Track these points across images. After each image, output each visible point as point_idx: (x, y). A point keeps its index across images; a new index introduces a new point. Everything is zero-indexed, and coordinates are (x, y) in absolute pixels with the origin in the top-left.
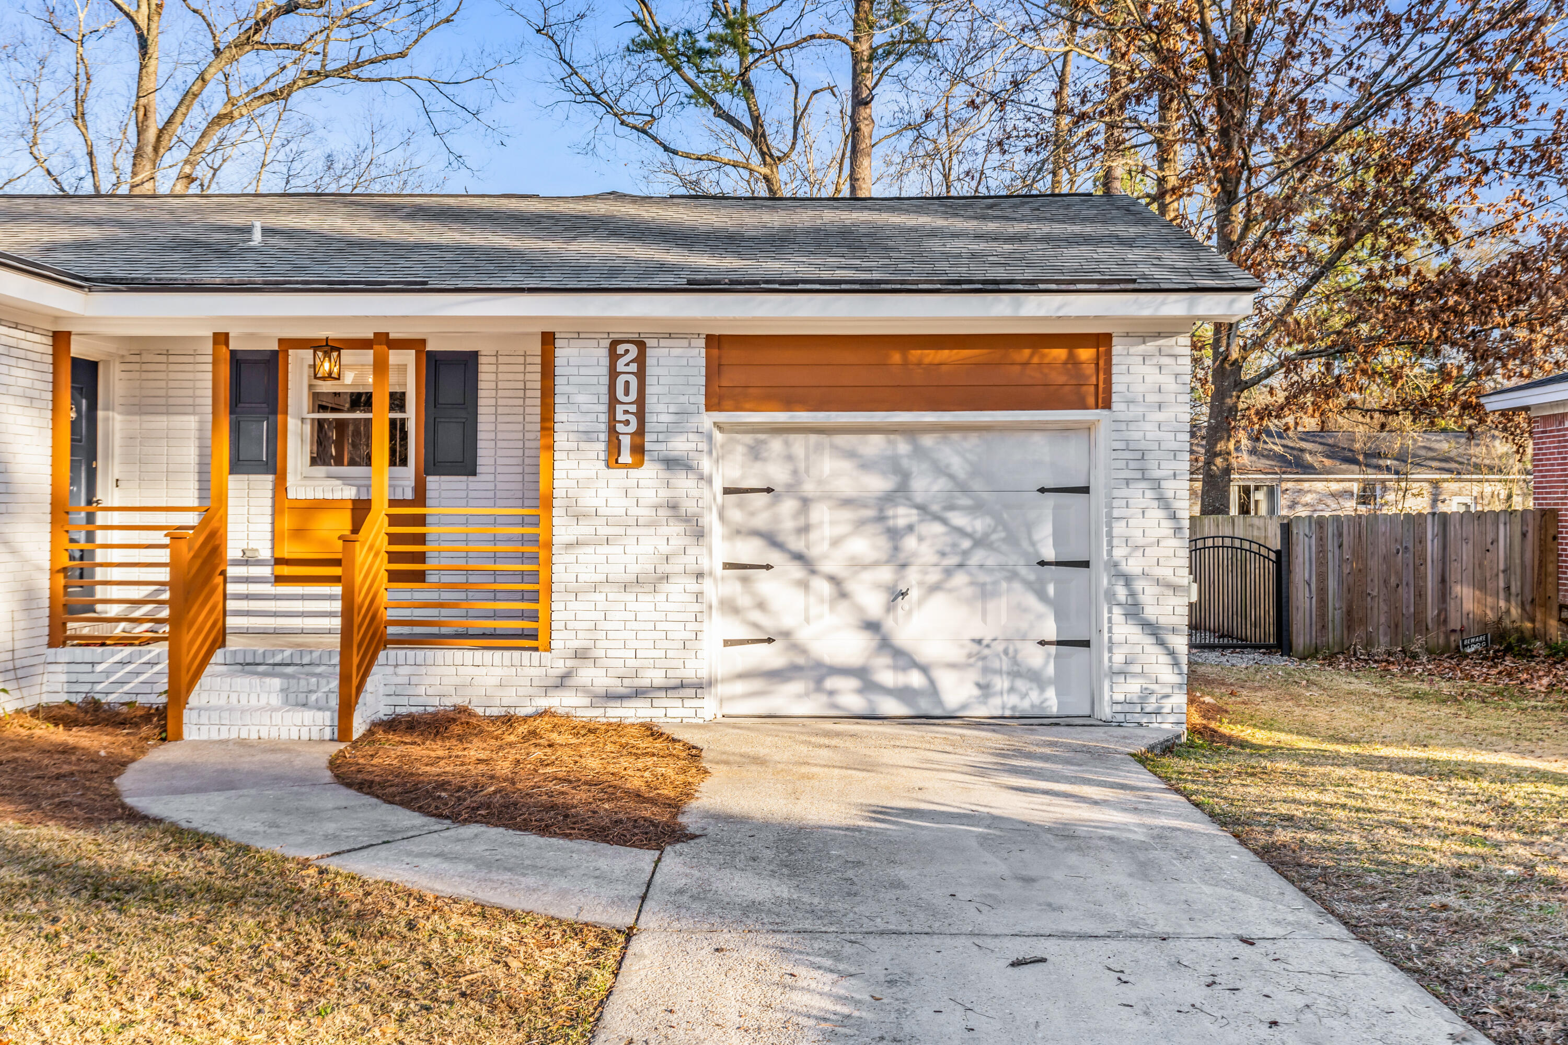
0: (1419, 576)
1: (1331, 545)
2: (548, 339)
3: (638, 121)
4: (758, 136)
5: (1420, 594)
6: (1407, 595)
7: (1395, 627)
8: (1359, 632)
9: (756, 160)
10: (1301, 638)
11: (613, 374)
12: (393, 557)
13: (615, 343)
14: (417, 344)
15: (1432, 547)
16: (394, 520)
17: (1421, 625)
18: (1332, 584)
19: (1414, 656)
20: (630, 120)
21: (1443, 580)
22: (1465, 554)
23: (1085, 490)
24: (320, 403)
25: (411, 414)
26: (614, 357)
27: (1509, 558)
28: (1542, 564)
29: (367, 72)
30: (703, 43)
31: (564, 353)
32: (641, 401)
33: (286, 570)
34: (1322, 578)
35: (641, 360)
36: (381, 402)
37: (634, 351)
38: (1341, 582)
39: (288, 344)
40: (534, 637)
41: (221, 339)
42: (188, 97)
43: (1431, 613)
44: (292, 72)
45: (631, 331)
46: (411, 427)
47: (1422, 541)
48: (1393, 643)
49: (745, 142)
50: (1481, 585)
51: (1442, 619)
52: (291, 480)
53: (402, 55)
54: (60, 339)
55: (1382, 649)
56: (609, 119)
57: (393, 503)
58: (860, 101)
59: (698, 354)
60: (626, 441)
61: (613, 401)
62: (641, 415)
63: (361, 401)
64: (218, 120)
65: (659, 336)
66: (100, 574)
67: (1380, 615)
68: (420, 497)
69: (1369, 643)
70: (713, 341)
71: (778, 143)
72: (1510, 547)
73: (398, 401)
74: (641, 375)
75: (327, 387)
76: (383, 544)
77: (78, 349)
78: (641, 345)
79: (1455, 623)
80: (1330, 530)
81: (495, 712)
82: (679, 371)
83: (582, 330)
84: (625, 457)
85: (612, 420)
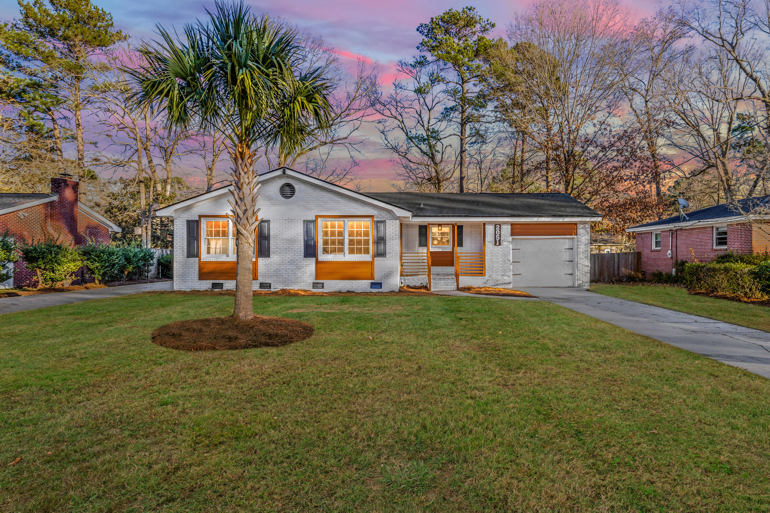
0: (614, 266)
1: (596, 259)
2: (484, 224)
5: (614, 269)
6: (611, 270)
7: (609, 276)
8: (602, 277)
11: (495, 230)
13: (496, 225)
15: (616, 260)
17: (614, 275)
18: (597, 267)
19: (613, 282)
21: (618, 266)
22: (623, 261)
23: (572, 249)
26: (495, 227)
27: (631, 262)
28: (638, 263)
31: (487, 227)
32: (500, 235)
34: (595, 266)
35: (500, 228)
39: (429, 224)
40: (482, 274)
43: (616, 273)
45: (498, 223)
47: (614, 258)
48: (609, 279)
50: (626, 268)
51: (618, 274)
58: (463, 151)
59: (509, 227)
60: (498, 241)
61: (495, 235)
62: (500, 237)
63: (445, 234)
65: (503, 224)
67: (606, 274)
69: (604, 279)
70: (512, 224)
72: (632, 260)
74: (500, 230)
78: (500, 225)
79: (621, 275)
80: (596, 256)
81: (477, 286)
82: (506, 229)
83: (490, 223)
84: (498, 244)
85: (495, 238)
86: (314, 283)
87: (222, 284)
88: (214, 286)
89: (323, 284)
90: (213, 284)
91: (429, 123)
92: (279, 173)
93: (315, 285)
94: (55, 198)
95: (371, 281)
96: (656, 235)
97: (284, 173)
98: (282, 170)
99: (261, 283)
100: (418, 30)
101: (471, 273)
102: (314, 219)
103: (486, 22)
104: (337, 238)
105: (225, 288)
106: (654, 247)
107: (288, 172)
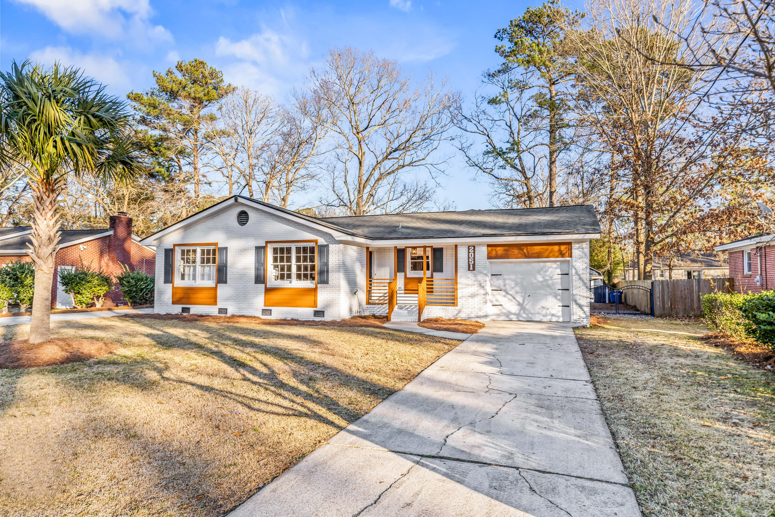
0: (692, 296)
1: (665, 287)
2: (456, 246)
3: (488, 171)
4: (523, 172)
5: (692, 301)
6: (688, 301)
7: (685, 309)
8: (674, 310)
9: (523, 179)
10: (657, 312)
11: (469, 253)
12: (427, 288)
13: (469, 246)
14: (431, 247)
15: (695, 288)
16: (427, 281)
17: (692, 309)
19: (690, 317)
20: (486, 170)
23: (568, 274)
24: (412, 259)
25: (430, 260)
26: (469, 249)
29: (414, 164)
30: (505, 151)
31: (459, 249)
32: (474, 258)
33: (407, 292)
34: (663, 296)
35: (474, 250)
36: (425, 258)
37: (473, 248)
38: (668, 297)
39: (406, 247)
40: (455, 304)
41: (396, 247)
42: (371, 174)
43: (695, 306)
44: (396, 166)
45: (472, 244)
46: (430, 263)
47: (692, 286)
48: (685, 313)
49: (520, 174)
51: (699, 307)
52: (408, 273)
53: (424, 159)
54: (368, 248)
55: (681, 315)
56: (480, 171)
57: (427, 278)
58: (552, 163)
59: (486, 248)
60: (471, 266)
61: (469, 258)
62: (474, 260)
63: (421, 258)
64: (378, 180)
65: (478, 245)
66: (373, 291)
67: (680, 306)
68: (432, 277)
69: (677, 313)
70: (489, 246)
71: (529, 174)
72: (719, 288)
73: (428, 257)
74: (474, 253)
75: (413, 255)
76: (426, 286)
77: (370, 250)
78: (474, 247)
79: (702, 308)
80: (665, 284)
81: (447, 318)
82: (482, 252)
83: (463, 244)
84: (471, 269)
85: (469, 262)
86: (263, 310)
87: (189, 308)
88: (184, 310)
89: (271, 310)
90: (183, 308)
91: (518, 134)
92: (232, 201)
93: (264, 311)
94: (111, 233)
95: (315, 309)
96: (749, 254)
97: (236, 200)
98: (234, 198)
99: (219, 309)
100: (496, 37)
101: (441, 303)
102: (264, 245)
103: (574, 14)
104: (285, 264)
105: (191, 312)
106: (746, 272)
107: (240, 200)
